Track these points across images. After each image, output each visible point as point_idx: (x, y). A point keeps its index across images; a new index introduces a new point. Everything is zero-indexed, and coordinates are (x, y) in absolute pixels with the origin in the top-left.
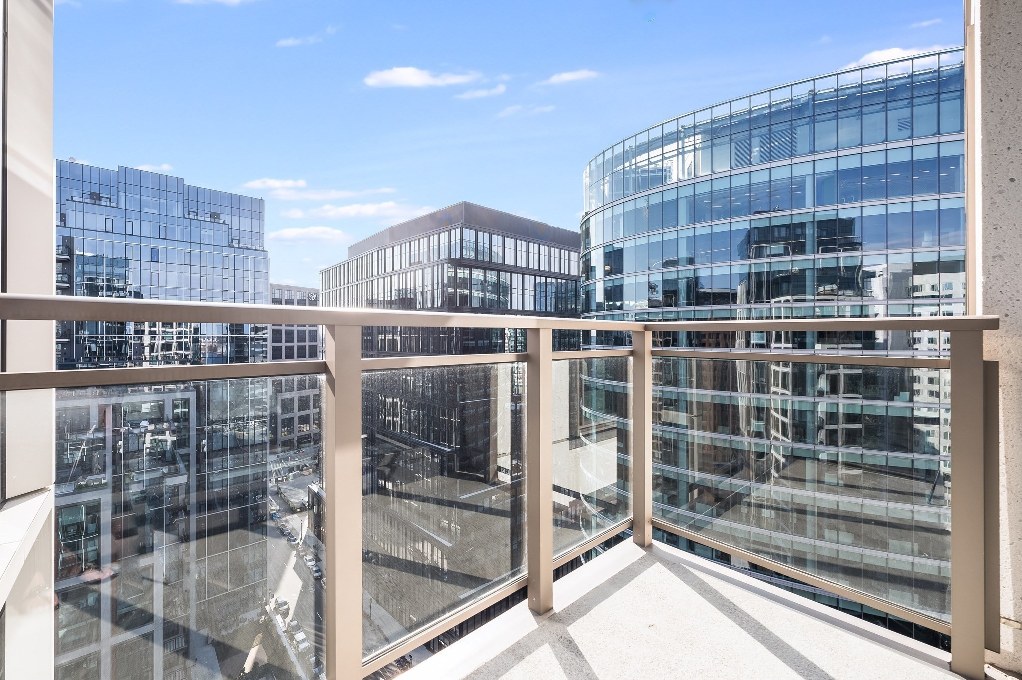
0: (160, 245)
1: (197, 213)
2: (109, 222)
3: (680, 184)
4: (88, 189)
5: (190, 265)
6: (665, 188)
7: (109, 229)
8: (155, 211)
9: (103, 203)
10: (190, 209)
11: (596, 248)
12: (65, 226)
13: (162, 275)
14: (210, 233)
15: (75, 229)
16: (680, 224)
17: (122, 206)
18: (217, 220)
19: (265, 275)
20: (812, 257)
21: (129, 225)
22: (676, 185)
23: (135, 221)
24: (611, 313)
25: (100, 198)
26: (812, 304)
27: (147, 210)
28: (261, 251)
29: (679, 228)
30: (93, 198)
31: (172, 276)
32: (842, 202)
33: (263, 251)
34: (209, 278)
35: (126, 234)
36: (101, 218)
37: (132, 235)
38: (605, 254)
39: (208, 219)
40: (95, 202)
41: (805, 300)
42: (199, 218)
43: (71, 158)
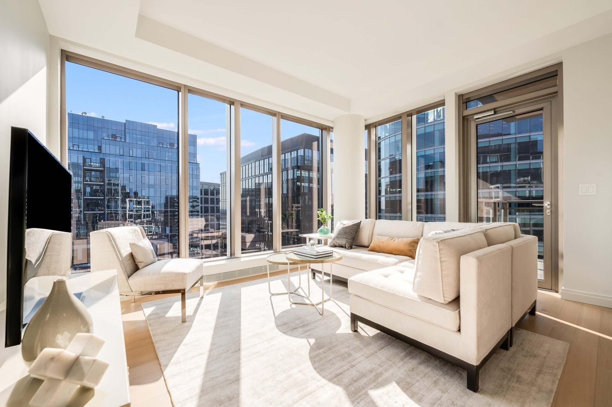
0: (146, 162)
1: (163, 143)
2: (122, 150)
3: (435, 123)
4: (110, 133)
5: (160, 172)
6: (426, 125)
7: (122, 153)
8: (143, 143)
9: (118, 140)
10: (160, 142)
11: (384, 159)
12: (101, 153)
13: (147, 177)
14: (170, 154)
15: (106, 154)
16: (435, 145)
17: (127, 141)
18: (173, 147)
19: (198, 177)
20: (514, 163)
21: (131, 151)
22: (433, 123)
23: (134, 149)
24: (394, 196)
25: (116, 137)
26: (514, 190)
27: (139, 143)
28: (195, 163)
29: (435, 148)
30: (113, 138)
31: (152, 177)
32: (533, 131)
33: (197, 163)
34: (170, 178)
35: (129, 156)
36: (118, 148)
37: (133, 156)
38: (390, 162)
39: (168, 147)
40: (115, 139)
41: (510, 187)
42: (164, 146)
43: (103, 117)
